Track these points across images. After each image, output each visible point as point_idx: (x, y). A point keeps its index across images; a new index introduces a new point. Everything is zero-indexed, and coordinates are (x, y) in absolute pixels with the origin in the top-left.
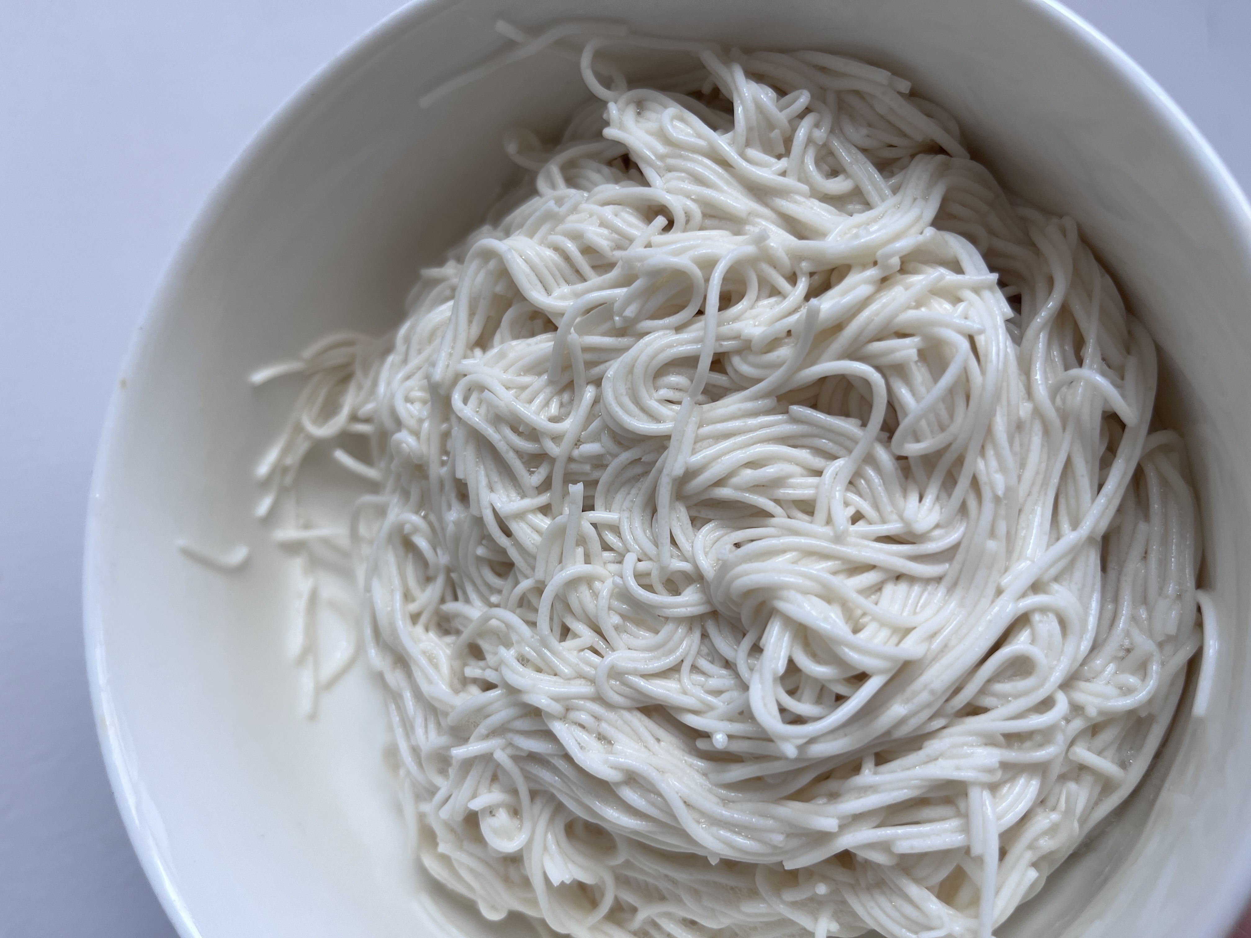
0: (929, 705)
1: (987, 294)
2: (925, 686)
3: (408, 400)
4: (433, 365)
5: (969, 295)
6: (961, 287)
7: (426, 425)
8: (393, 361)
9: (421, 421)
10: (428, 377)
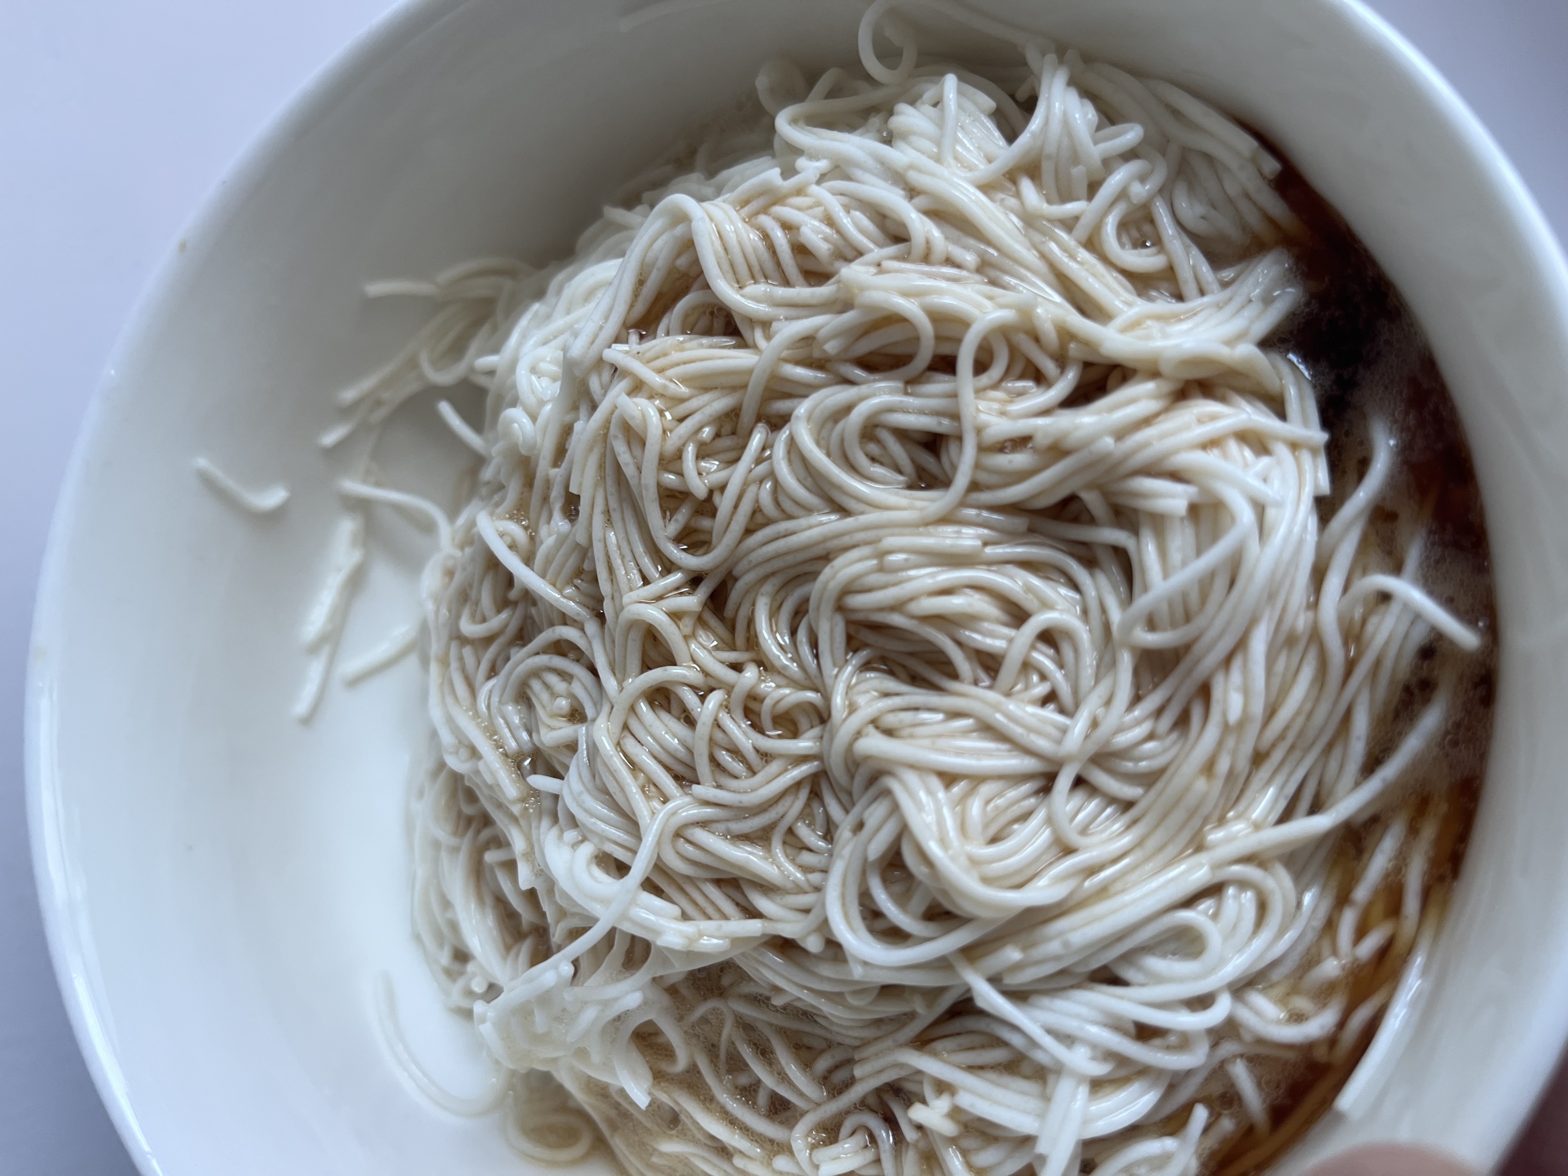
0: (1057, 958)
1: (1306, 457)
2: (1061, 934)
3: (534, 370)
4: (576, 335)
5: (1282, 451)
6: (1277, 438)
7: (548, 407)
8: (537, 311)
9: (542, 403)
10: (565, 349)
